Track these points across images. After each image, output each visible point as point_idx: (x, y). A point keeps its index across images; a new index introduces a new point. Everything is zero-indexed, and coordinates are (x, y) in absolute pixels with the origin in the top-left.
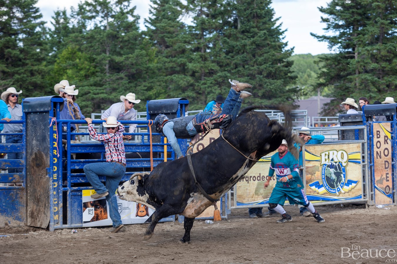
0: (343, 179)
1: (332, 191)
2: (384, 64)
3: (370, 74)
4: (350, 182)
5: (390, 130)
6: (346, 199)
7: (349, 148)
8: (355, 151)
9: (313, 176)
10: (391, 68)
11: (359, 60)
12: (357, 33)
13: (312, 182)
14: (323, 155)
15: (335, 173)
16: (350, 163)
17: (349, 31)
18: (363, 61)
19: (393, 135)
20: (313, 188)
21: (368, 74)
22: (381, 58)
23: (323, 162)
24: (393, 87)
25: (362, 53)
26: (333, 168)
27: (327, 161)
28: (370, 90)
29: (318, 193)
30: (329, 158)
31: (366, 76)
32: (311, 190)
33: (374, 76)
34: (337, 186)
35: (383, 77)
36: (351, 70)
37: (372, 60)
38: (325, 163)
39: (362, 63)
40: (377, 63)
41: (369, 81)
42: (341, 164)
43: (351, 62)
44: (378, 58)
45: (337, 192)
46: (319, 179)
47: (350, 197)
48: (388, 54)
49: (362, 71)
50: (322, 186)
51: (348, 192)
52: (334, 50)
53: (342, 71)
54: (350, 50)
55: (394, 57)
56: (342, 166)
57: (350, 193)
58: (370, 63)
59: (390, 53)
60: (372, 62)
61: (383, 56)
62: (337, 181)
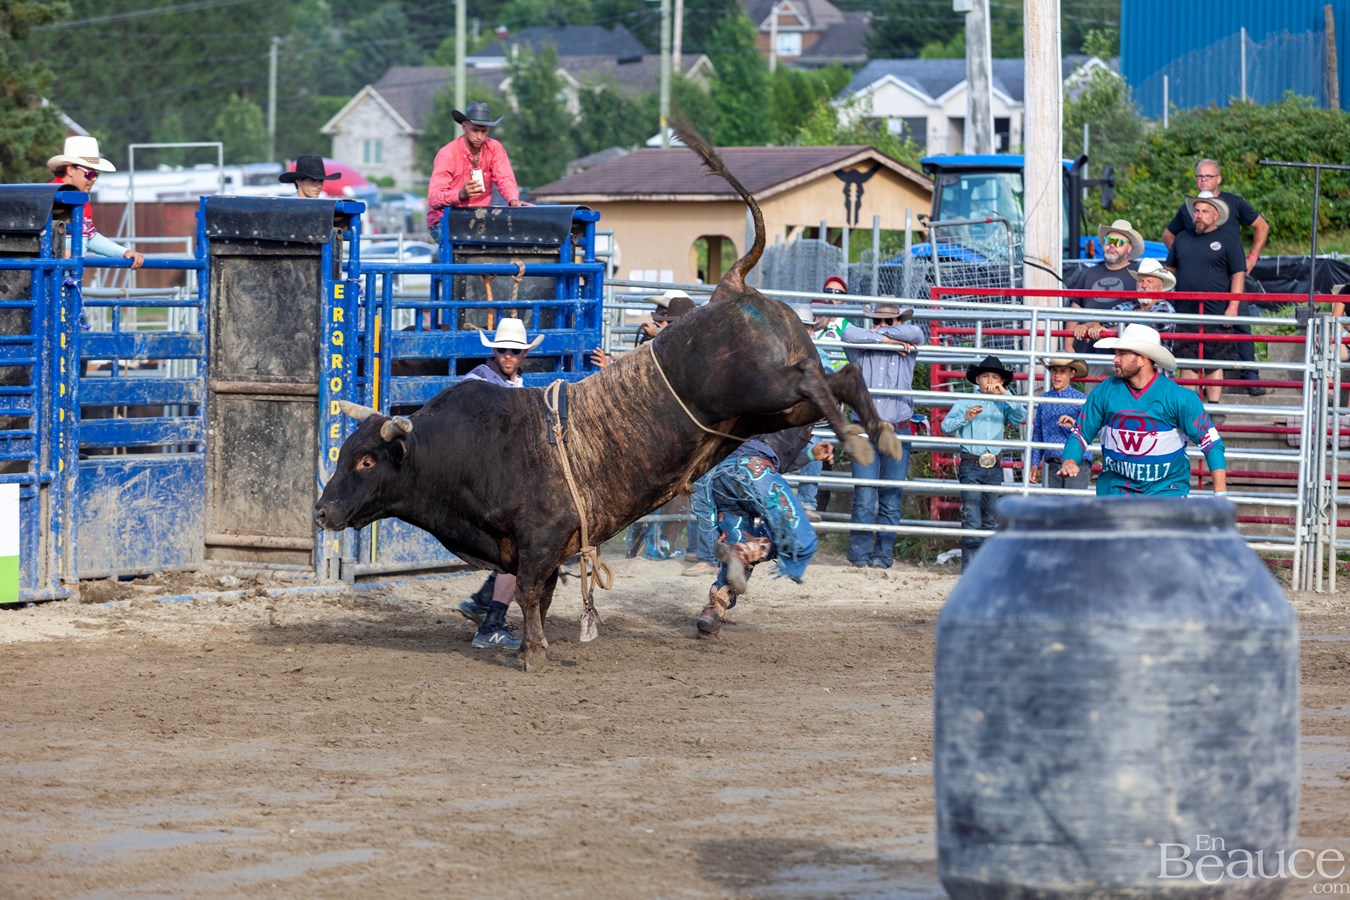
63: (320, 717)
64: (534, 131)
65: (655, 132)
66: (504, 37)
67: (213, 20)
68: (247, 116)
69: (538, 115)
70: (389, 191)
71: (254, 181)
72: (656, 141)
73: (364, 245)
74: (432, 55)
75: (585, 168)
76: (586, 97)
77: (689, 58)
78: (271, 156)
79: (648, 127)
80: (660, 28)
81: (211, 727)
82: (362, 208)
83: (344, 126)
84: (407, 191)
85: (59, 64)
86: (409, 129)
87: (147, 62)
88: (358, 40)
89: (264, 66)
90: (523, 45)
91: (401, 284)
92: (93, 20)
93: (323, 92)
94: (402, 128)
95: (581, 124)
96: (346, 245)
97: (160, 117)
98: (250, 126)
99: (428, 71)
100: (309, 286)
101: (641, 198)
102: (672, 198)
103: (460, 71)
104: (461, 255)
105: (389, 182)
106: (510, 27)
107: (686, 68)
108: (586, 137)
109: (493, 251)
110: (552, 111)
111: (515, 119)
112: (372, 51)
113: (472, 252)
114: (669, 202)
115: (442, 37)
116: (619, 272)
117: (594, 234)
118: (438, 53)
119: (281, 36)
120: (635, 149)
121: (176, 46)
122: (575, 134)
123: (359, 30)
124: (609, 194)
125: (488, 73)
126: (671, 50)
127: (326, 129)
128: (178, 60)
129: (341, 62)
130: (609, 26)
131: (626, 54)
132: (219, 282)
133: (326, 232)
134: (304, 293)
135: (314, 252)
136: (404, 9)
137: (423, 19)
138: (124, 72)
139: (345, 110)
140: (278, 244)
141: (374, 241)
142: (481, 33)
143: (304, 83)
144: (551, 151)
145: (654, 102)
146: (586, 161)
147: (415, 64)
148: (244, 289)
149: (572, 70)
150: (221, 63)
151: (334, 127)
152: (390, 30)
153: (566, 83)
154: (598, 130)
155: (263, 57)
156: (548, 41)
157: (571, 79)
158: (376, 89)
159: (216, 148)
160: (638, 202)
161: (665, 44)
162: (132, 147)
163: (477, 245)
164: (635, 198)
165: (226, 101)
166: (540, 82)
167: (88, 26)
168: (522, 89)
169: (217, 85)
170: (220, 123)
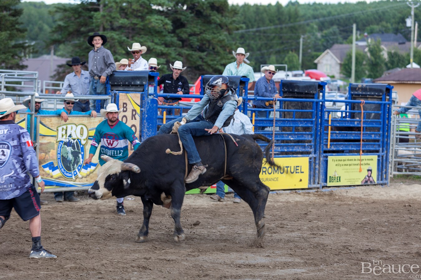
0: (81, 160)
1: (68, 174)
2: (135, 21)
3: (117, 33)
5: (139, 103)
6: (83, 185)
7: (90, 123)
9: (47, 155)
10: (144, 26)
11: (105, 14)
13: (45, 162)
14: (60, 129)
15: (72, 153)
16: (89, 141)
18: (110, 16)
19: (143, 109)
20: (47, 169)
21: (114, 32)
22: (132, 13)
23: (60, 138)
25: (110, 5)
26: (70, 146)
27: (64, 137)
28: (117, 51)
29: (52, 177)
30: (66, 133)
31: (113, 34)
32: (44, 173)
33: (121, 34)
34: (74, 169)
35: (133, 37)
36: (94, 25)
37: (120, 15)
38: (61, 139)
39: (108, 18)
40: (128, 19)
41: (116, 41)
42: (80, 142)
43: (95, 16)
44: (129, 13)
45: (73, 177)
46: (54, 160)
47: (87, 183)
48: (141, 9)
50: (57, 168)
51: (86, 177)
53: (82, 26)
55: (147, 13)
56: (81, 144)
57: (88, 178)
58: (118, 18)
59: (144, 7)
60: (121, 17)
61: (134, 10)
62: (74, 162)
63: (312, 227)
64: (374, 62)
65: (409, 63)
66: (366, 36)
67: (285, 30)
68: (294, 58)
69: (375, 58)
70: (333, 79)
71: (295, 76)
72: (409, 66)
73: (326, 94)
74: (346, 41)
75: (389, 74)
76: (390, 54)
77: (419, 43)
78: (300, 68)
79: (407, 62)
80: (411, 34)
81: (281, 229)
82: (326, 84)
83: (321, 61)
84: (338, 79)
85: (241, 42)
86: (339, 62)
87: (266, 42)
88: (325, 37)
89: (298, 43)
90: (372, 39)
91: (336, 105)
92: (251, 30)
93: (315, 51)
94: (336, 61)
95: (388, 61)
96: (321, 94)
97: (269, 58)
98: (295, 61)
99: (345, 46)
100: (310, 106)
101: (405, 82)
102: (413, 82)
103: (354, 46)
104: (354, 98)
105: (333, 77)
106: (368, 33)
107: (418, 46)
108: (389, 65)
109: (363, 96)
110: (380, 57)
111: (369, 60)
112: (329, 40)
113: (357, 96)
114: (413, 84)
115: (349, 36)
116: (398, 103)
117: (392, 92)
118: (348, 40)
119: (303, 35)
120: (403, 68)
121: (274, 37)
122: (386, 64)
123: (326, 34)
124: (396, 81)
125: (361, 46)
126: (414, 40)
127: (316, 61)
128: (274, 42)
129: (320, 43)
130: (396, 34)
131: (401, 41)
132: (285, 104)
133: (316, 90)
134: (309, 107)
135: (312, 96)
136: (338, 28)
137: (344, 31)
138: (259, 45)
139: (321, 56)
140: (302, 93)
141: (329, 93)
142: (360, 35)
143: (310, 48)
144: (379, 69)
145: (409, 55)
146: (389, 71)
147: (341, 43)
148: (292, 106)
149: (386, 46)
150: (287, 43)
151: (319, 61)
152: (334, 34)
153: (383, 50)
154: (392, 62)
155: (298, 41)
156: (379, 38)
157: (385, 48)
158: (330, 50)
159: (285, 67)
160: (404, 84)
161: (412, 39)
163: (359, 95)
164: (403, 82)
165: (288, 53)
166: (377, 49)
167: (249, 32)
168: (371, 51)
169: (285, 49)
170: (286, 59)
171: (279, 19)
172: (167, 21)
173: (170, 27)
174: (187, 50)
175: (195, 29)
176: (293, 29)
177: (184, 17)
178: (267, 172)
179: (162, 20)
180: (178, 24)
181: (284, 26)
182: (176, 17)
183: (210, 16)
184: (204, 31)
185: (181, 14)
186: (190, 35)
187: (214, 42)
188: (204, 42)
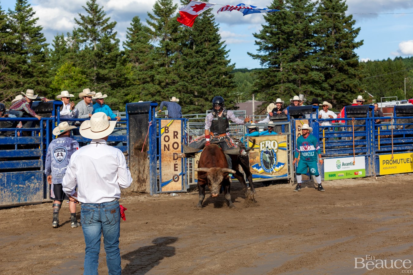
0: (275, 162)
1: (267, 171)
2: (302, 76)
3: (292, 84)
4: (279, 164)
6: (277, 177)
7: (279, 139)
8: (283, 141)
9: (254, 160)
10: (307, 79)
11: (284, 73)
12: (282, 53)
13: (253, 164)
14: (261, 144)
15: (269, 158)
16: (279, 150)
17: (276, 52)
20: (255, 168)
23: (261, 149)
24: (309, 93)
25: (286, 68)
26: (268, 154)
27: (264, 148)
29: (258, 173)
30: (265, 146)
31: (289, 85)
32: (253, 170)
33: (294, 85)
34: (271, 167)
35: (301, 86)
36: (277, 80)
38: (262, 150)
40: (297, 75)
42: (274, 151)
43: (278, 74)
44: (298, 71)
45: (271, 172)
46: (259, 162)
47: (280, 175)
48: (305, 68)
49: (286, 81)
50: (261, 167)
51: (278, 172)
52: (265, 66)
54: (277, 66)
56: (274, 152)
57: (280, 173)
58: (292, 75)
60: (294, 74)
61: (301, 70)
62: (271, 163)
67: (394, 75)
68: (401, 92)
71: (402, 103)
78: (405, 98)
81: (400, 198)
85: (368, 85)
87: (383, 83)
89: (403, 83)
92: (373, 77)
97: (386, 93)
98: (401, 94)
119: (406, 78)
121: (388, 80)
128: (388, 83)
132: (398, 121)
138: (379, 85)
140: (408, 113)
148: (403, 121)
150: (396, 83)
155: (403, 81)
159: (396, 98)
162: (381, 98)
165: (397, 89)
169: (395, 87)
170: (396, 93)
171: (390, 69)
172: (321, 74)
173: (323, 78)
174: (335, 92)
175: (339, 79)
176: (400, 75)
177: (331, 72)
178: (389, 163)
179: (318, 75)
180: (328, 76)
181: (393, 73)
182: (327, 72)
183: (348, 70)
184: (344, 79)
185: (330, 70)
186: (337, 82)
187: (351, 85)
188: (345, 86)
